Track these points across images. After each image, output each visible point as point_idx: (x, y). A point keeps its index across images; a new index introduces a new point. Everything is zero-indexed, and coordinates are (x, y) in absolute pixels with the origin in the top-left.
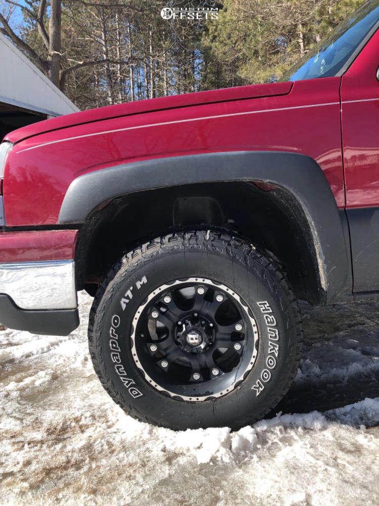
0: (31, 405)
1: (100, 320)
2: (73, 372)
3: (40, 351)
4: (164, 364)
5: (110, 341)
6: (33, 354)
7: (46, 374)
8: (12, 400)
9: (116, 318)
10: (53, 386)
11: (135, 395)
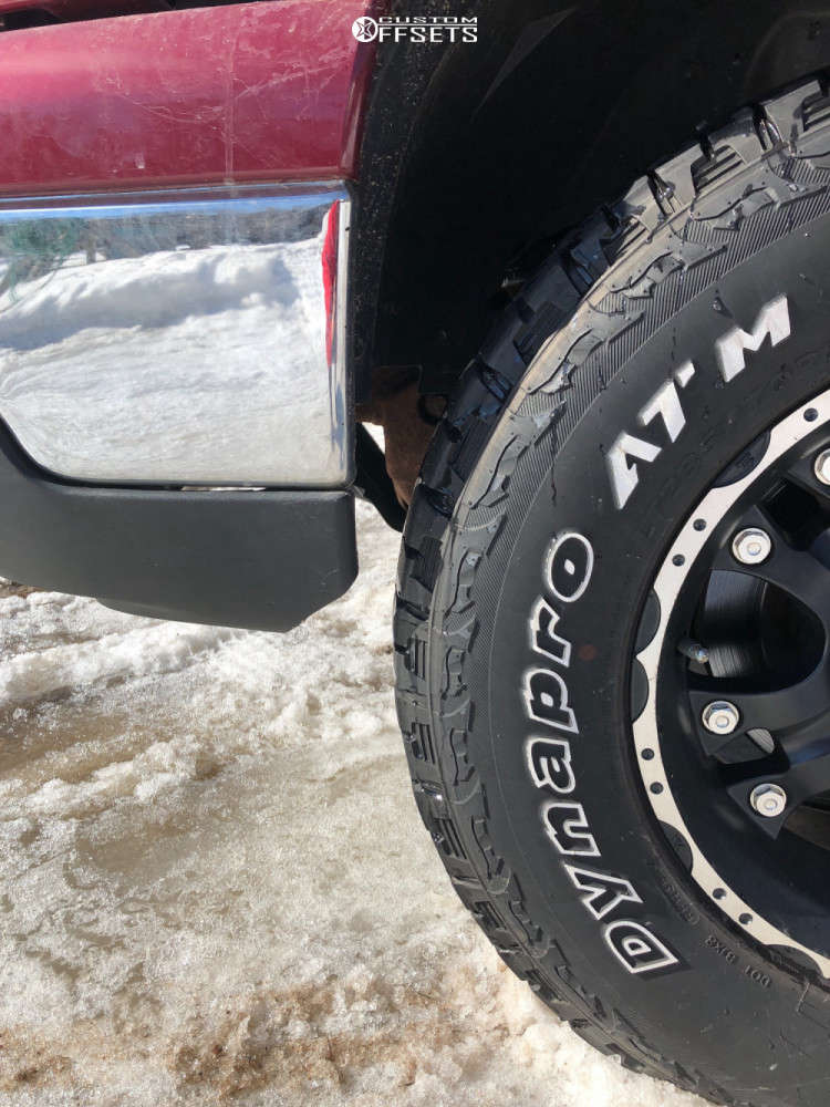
0: (119, 893)
1: (472, 560)
2: (273, 751)
3: (157, 666)
4: (770, 802)
5: (529, 676)
6: (132, 676)
7: (177, 754)
8: (44, 859)
9: (572, 550)
10: (202, 809)
11: (633, 961)
